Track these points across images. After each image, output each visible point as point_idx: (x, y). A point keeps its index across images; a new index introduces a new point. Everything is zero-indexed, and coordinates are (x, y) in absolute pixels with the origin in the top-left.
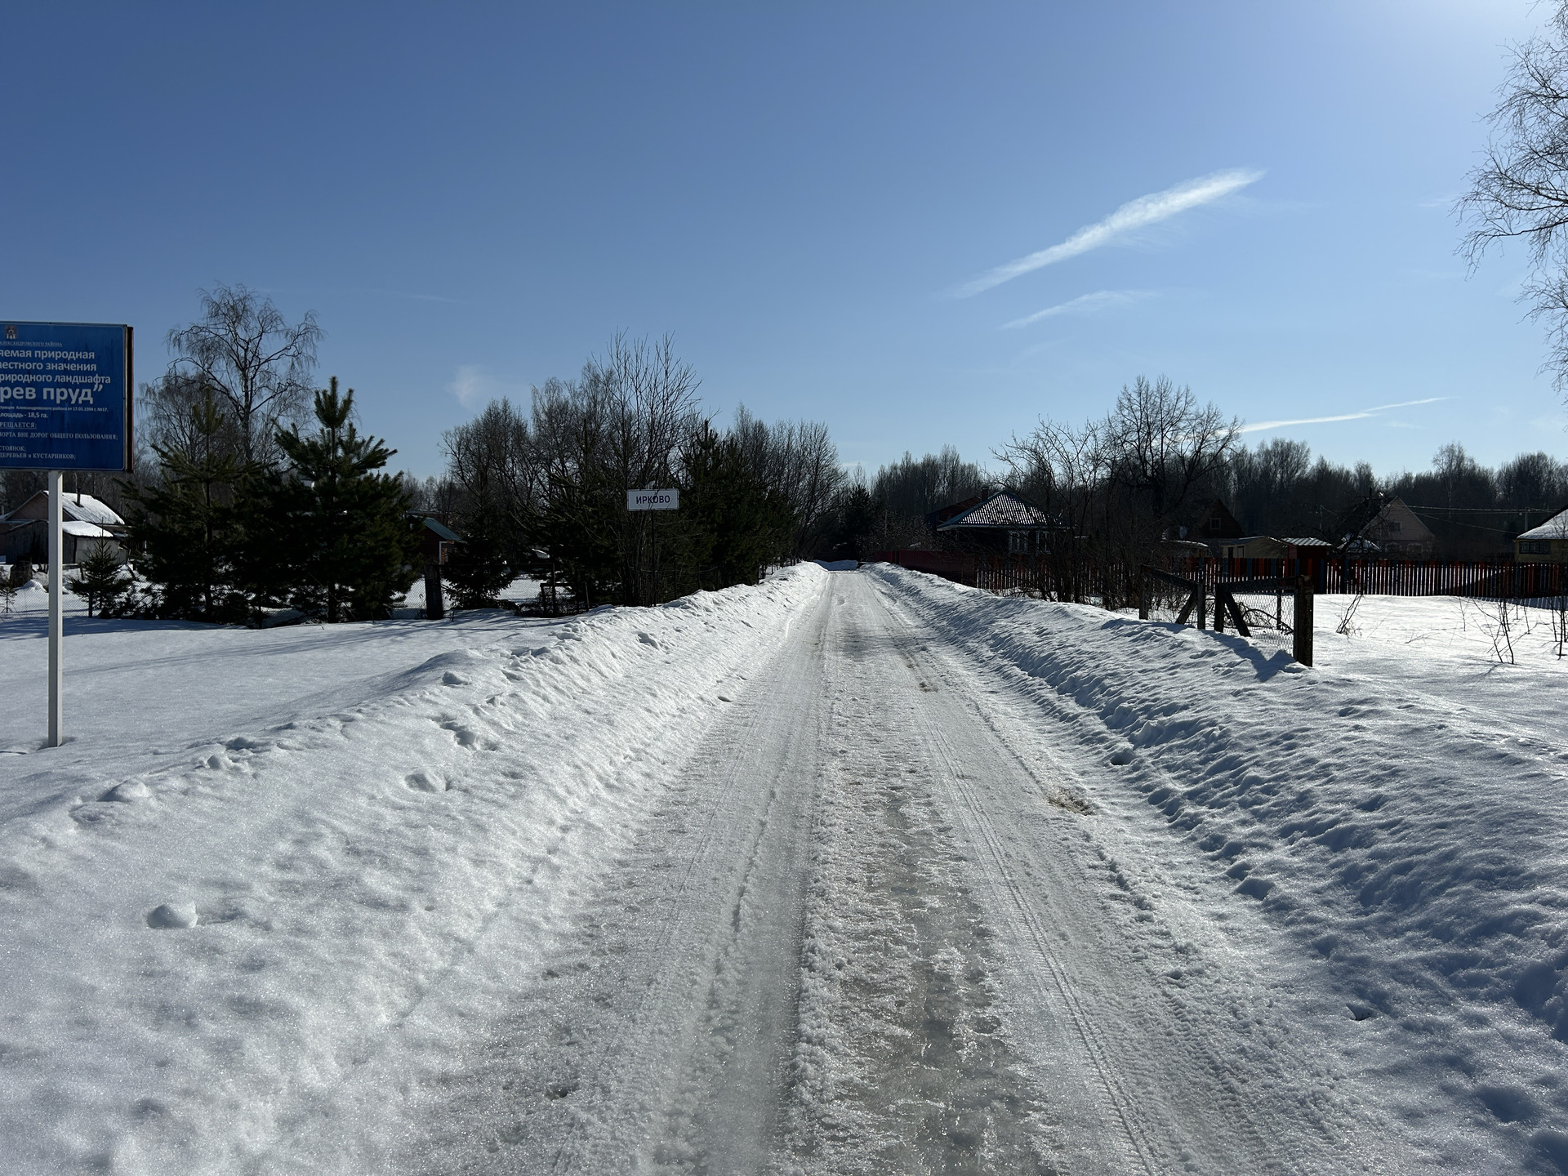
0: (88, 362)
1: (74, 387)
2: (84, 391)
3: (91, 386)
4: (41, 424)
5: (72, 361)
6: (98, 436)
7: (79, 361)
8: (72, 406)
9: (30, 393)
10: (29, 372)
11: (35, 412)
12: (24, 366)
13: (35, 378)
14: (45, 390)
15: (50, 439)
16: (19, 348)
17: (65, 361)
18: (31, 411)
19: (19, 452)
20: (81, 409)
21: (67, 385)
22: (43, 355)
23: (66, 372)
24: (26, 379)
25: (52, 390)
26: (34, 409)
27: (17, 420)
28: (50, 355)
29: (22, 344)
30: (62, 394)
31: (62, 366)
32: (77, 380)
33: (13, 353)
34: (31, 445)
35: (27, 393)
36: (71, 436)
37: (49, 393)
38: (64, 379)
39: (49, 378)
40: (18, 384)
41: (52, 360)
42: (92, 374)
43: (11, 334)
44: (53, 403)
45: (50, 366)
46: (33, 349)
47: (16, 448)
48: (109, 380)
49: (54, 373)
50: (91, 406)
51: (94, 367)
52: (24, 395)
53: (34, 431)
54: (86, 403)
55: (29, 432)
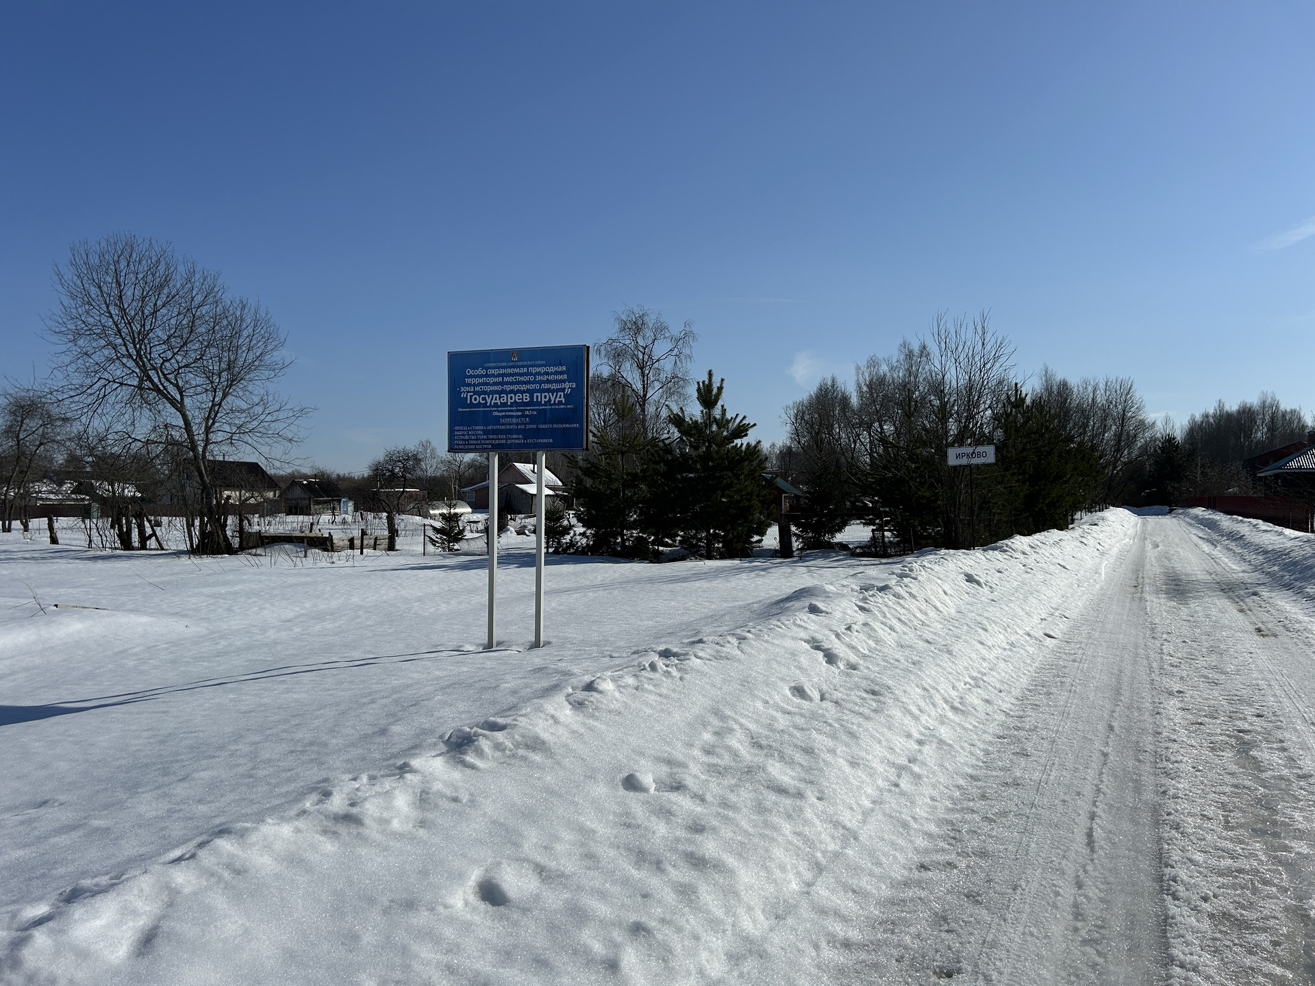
0: (562, 373)
1: (553, 391)
2: (559, 394)
3: (563, 390)
4: (533, 419)
5: (552, 374)
6: (568, 426)
7: (557, 373)
8: (552, 405)
9: (526, 398)
10: (525, 383)
11: (529, 410)
12: (522, 379)
13: (529, 387)
14: (535, 395)
15: (538, 429)
16: (519, 367)
17: (547, 374)
18: (526, 410)
19: (518, 439)
20: (557, 407)
21: (548, 391)
22: (534, 370)
23: (548, 381)
24: (524, 387)
25: (539, 394)
26: (529, 408)
27: (518, 417)
28: (538, 370)
29: (520, 363)
30: (545, 397)
31: (546, 378)
32: (554, 386)
33: (517, 370)
34: (526, 434)
35: (524, 397)
36: (551, 426)
37: (537, 396)
38: (547, 386)
39: (537, 386)
40: (519, 391)
41: (539, 374)
42: (563, 381)
43: (514, 357)
44: (539, 404)
45: (538, 378)
46: (528, 367)
47: (517, 436)
48: (574, 386)
49: (541, 382)
50: (564, 404)
51: (565, 377)
52: (522, 399)
53: (528, 424)
54: (560, 402)
55: (525, 424)
